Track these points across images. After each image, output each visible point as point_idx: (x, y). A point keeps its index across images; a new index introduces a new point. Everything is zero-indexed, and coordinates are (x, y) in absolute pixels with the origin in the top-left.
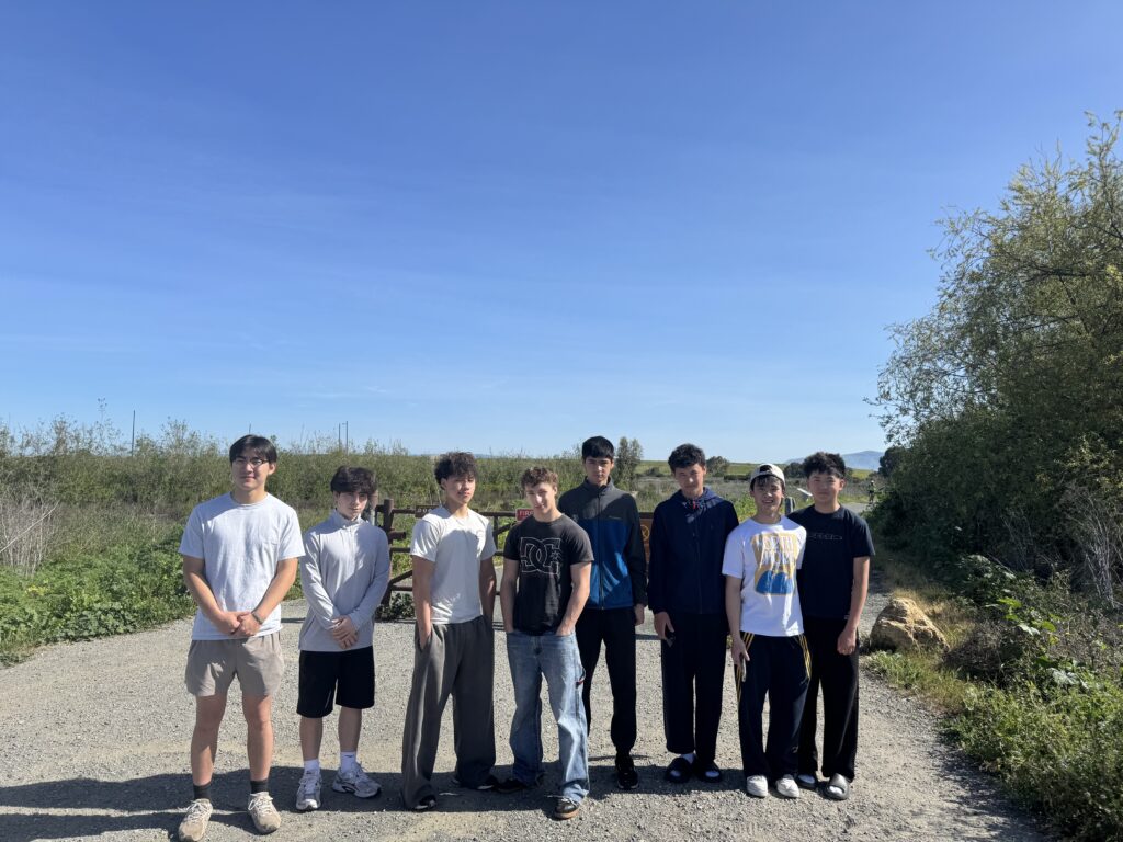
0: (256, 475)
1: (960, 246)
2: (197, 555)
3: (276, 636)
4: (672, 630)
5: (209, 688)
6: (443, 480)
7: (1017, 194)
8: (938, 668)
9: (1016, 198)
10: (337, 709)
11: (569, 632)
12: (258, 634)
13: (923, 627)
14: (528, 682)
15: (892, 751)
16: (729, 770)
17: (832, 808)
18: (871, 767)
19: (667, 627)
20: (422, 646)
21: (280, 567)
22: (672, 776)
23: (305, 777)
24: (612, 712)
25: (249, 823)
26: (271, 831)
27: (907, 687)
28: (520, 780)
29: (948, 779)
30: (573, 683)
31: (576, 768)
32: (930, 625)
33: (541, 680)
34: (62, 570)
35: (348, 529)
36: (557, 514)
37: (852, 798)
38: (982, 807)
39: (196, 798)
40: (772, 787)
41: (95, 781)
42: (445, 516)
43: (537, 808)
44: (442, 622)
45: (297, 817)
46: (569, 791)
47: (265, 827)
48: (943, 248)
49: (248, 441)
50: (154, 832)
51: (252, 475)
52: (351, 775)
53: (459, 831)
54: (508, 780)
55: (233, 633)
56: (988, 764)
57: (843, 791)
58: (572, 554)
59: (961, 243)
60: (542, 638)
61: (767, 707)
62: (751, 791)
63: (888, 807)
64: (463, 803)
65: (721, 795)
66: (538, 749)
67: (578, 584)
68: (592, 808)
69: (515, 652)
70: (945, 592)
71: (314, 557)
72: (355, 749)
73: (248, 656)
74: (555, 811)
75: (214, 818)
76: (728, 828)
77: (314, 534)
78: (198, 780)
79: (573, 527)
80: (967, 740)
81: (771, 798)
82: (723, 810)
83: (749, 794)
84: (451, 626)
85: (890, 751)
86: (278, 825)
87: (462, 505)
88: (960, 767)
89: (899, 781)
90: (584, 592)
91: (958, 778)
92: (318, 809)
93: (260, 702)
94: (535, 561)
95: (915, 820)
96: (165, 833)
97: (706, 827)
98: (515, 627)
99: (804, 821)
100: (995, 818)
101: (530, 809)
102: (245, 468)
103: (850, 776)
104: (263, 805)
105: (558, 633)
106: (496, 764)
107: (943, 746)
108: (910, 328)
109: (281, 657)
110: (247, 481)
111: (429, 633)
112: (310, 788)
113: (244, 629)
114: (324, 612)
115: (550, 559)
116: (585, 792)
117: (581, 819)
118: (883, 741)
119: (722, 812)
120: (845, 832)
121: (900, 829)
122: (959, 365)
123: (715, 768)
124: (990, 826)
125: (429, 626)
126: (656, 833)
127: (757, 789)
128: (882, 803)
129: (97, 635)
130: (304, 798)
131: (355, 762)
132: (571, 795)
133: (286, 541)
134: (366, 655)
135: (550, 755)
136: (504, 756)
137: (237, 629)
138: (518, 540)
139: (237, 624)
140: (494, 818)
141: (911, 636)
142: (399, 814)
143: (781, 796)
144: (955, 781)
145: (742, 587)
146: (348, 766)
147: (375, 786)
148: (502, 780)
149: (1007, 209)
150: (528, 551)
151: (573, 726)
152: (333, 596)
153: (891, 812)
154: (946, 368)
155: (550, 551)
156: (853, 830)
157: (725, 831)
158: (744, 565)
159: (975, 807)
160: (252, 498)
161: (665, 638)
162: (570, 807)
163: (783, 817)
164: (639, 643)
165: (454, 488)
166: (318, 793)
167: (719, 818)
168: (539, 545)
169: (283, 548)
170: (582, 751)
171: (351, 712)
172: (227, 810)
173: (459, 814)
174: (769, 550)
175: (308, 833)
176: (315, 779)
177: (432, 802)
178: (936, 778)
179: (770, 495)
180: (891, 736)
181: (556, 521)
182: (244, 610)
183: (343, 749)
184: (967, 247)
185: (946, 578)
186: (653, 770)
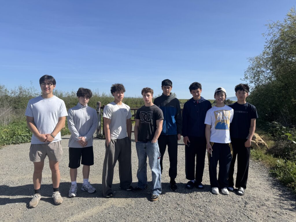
0: (49, 89)
1: (272, 32)
2: (31, 116)
3: (59, 143)
4: (190, 142)
5: (38, 159)
6: (113, 93)
7: (289, 17)
8: (266, 154)
9: (289, 18)
10: (82, 166)
11: (156, 142)
12: (53, 142)
13: (261, 142)
14: (142, 157)
15: (256, 179)
16: (206, 185)
17: (240, 198)
18: (249, 184)
19: (188, 141)
20: (107, 146)
21: (60, 119)
22: (188, 187)
23: (72, 186)
24: (169, 167)
25: (52, 201)
26: (59, 204)
27: (257, 159)
28: (140, 188)
29: (275, 188)
30: (157, 158)
31: (157, 184)
32: (263, 141)
33: (147, 157)
34: (15, 125)
35: (83, 109)
36: (152, 104)
37: (246, 195)
38: (287, 198)
39: (35, 193)
40: (220, 191)
41: (8, 186)
42: (114, 104)
43: (145, 197)
44: (114, 138)
45: (69, 199)
46: (155, 192)
47: (57, 203)
48: (267, 33)
49: (46, 77)
50: (22, 204)
51: (48, 89)
52: (86, 186)
53: (120, 205)
54: (136, 188)
55: (45, 141)
56: (290, 185)
57: (243, 193)
58: (156, 117)
59: (272, 31)
60: (147, 144)
61: (218, 166)
62: (213, 192)
63: (257, 198)
64: (122, 195)
65: (204, 193)
66: (146, 178)
67: (158, 126)
68: (162, 197)
69: (138, 148)
70: (264, 132)
71: (72, 118)
72: (88, 178)
73: (50, 150)
74: (151, 198)
75: (41, 199)
76: (207, 205)
77: (71, 110)
78: (36, 188)
79: (157, 108)
80: (280, 176)
81: (220, 194)
82: (205, 198)
83: (213, 193)
84: (117, 140)
85: (255, 179)
86: (61, 202)
87: (120, 101)
88: (277, 184)
89: (259, 189)
90: (160, 129)
91: (278, 188)
92: (75, 197)
93: (55, 164)
94: (144, 119)
95: (267, 202)
96: (26, 204)
97: (200, 204)
98: (138, 140)
99: (231, 203)
100: (292, 202)
101: (142, 198)
102: (45, 86)
103: (245, 187)
104: (58, 196)
105: (152, 142)
106: (132, 182)
107: (271, 178)
108: (254, 58)
109: (61, 149)
110: (47, 91)
111: (109, 142)
112: (73, 190)
113: (48, 139)
114: (76, 135)
115: (149, 118)
116: (160, 192)
117: (159, 201)
118: (253, 176)
119: (204, 199)
120: (245, 206)
121: (262, 205)
122: (268, 69)
123: (202, 185)
124: (291, 204)
125: (109, 139)
126: (183, 206)
127: (216, 192)
128: (255, 196)
129: (22, 143)
130: (71, 193)
131: (88, 182)
132: (156, 193)
133: (61, 111)
134: (91, 149)
135: (149, 179)
136: (135, 180)
137: (46, 140)
138: (140, 113)
139: (45, 138)
140: (131, 201)
141: (257, 144)
142: (101, 198)
143: (223, 194)
144: (277, 189)
145: (211, 128)
146: (86, 183)
147: (94, 189)
148: (134, 187)
149: (286, 22)
150: (142, 116)
151: (156, 171)
152: (79, 131)
153: (258, 199)
154: (264, 70)
155: (149, 115)
156: (247, 206)
157: (206, 206)
158: (212, 121)
159: (285, 198)
160: (48, 97)
161: (187, 144)
162: (156, 197)
163: (224, 201)
164: (179, 146)
165: (117, 95)
166: (76, 192)
167: (204, 201)
168: (146, 114)
169: (60, 114)
170: (159, 179)
171: (86, 166)
172: (47, 196)
173: (120, 199)
174: (220, 115)
175: (71, 205)
176: (75, 187)
177: (111, 195)
178: (270, 188)
179: (221, 97)
180: (254, 174)
181: (152, 106)
182: (48, 133)
183: (84, 178)
184: (274, 33)
185: (263, 129)
186: (181, 184)
